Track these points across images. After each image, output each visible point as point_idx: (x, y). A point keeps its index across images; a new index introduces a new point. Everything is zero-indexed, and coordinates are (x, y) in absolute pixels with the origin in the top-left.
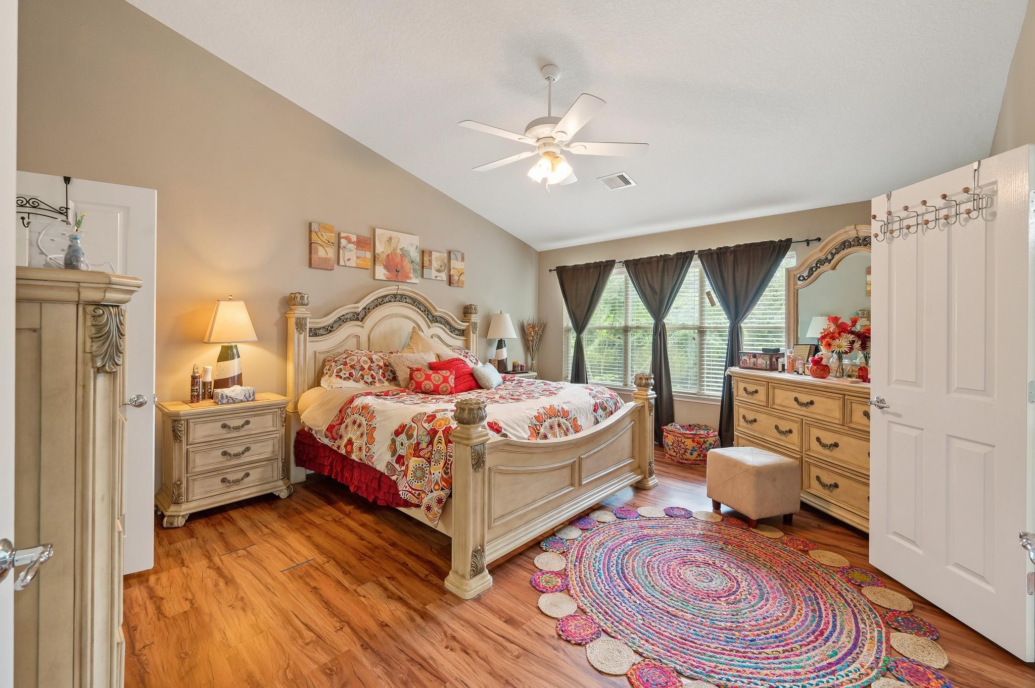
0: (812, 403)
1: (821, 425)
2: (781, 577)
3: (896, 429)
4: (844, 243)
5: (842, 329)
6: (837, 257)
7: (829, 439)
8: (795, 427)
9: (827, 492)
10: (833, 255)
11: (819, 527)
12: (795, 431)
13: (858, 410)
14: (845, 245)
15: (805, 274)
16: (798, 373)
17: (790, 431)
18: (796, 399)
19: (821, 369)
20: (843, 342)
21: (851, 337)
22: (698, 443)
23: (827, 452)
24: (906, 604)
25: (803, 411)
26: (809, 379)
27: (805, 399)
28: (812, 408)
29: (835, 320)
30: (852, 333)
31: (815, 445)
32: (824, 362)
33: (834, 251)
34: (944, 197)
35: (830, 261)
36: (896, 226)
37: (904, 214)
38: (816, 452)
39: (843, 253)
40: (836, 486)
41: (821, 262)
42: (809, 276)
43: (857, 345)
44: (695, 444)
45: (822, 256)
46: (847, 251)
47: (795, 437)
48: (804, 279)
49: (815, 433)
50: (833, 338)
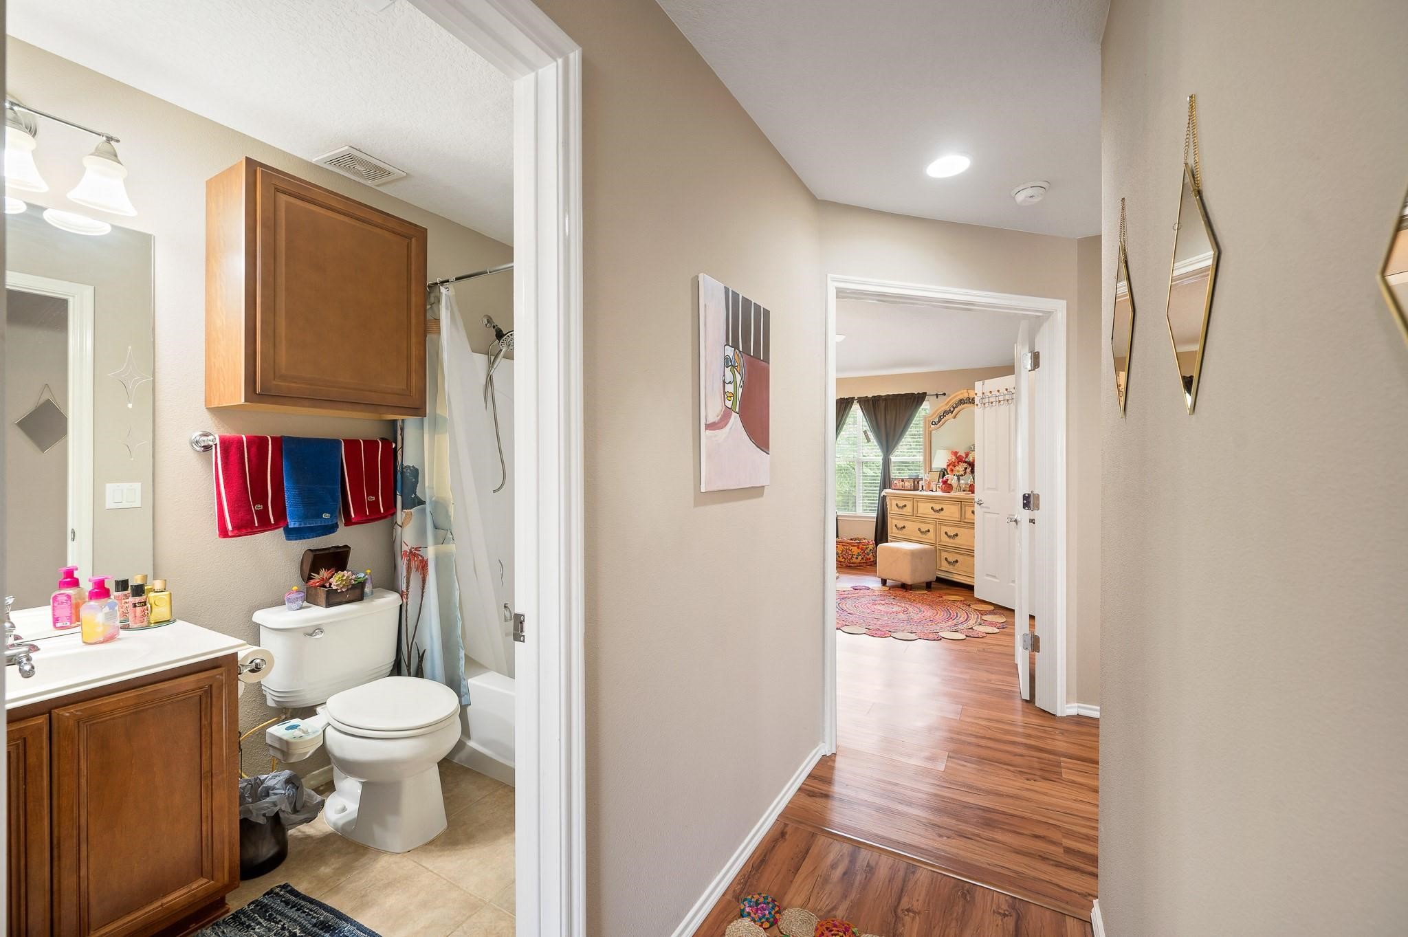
0: (942, 509)
1: (948, 523)
2: (929, 605)
3: (988, 515)
4: (961, 400)
5: (960, 460)
6: (956, 410)
7: (952, 532)
8: (931, 527)
9: (951, 567)
10: (954, 408)
11: (947, 589)
12: (931, 530)
13: (969, 510)
14: (961, 402)
15: (936, 420)
16: (932, 491)
17: (929, 531)
18: (932, 508)
19: (948, 487)
20: (960, 468)
21: (965, 465)
22: (862, 549)
23: (951, 540)
24: (992, 608)
25: (937, 515)
26: (940, 493)
27: (937, 507)
28: (942, 513)
29: (955, 453)
30: (965, 462)
31: (945, 538)
32: (949, 482)
33: (954, 406)
34: (1007, 390)
35: (952, 412)
36: (987, 400)
37: (990, 395)
38: (945, 542)
39: (960, 407)
40: (957, 561)
41: (946, 413)
42: (939, 422)
43: (969, 470)
44: (859, 551)
45: (947, 408)
46: (962, 406)
47: (931, 534)
48: (935, 424)
49: (945, 529)
50: (955, 466)
